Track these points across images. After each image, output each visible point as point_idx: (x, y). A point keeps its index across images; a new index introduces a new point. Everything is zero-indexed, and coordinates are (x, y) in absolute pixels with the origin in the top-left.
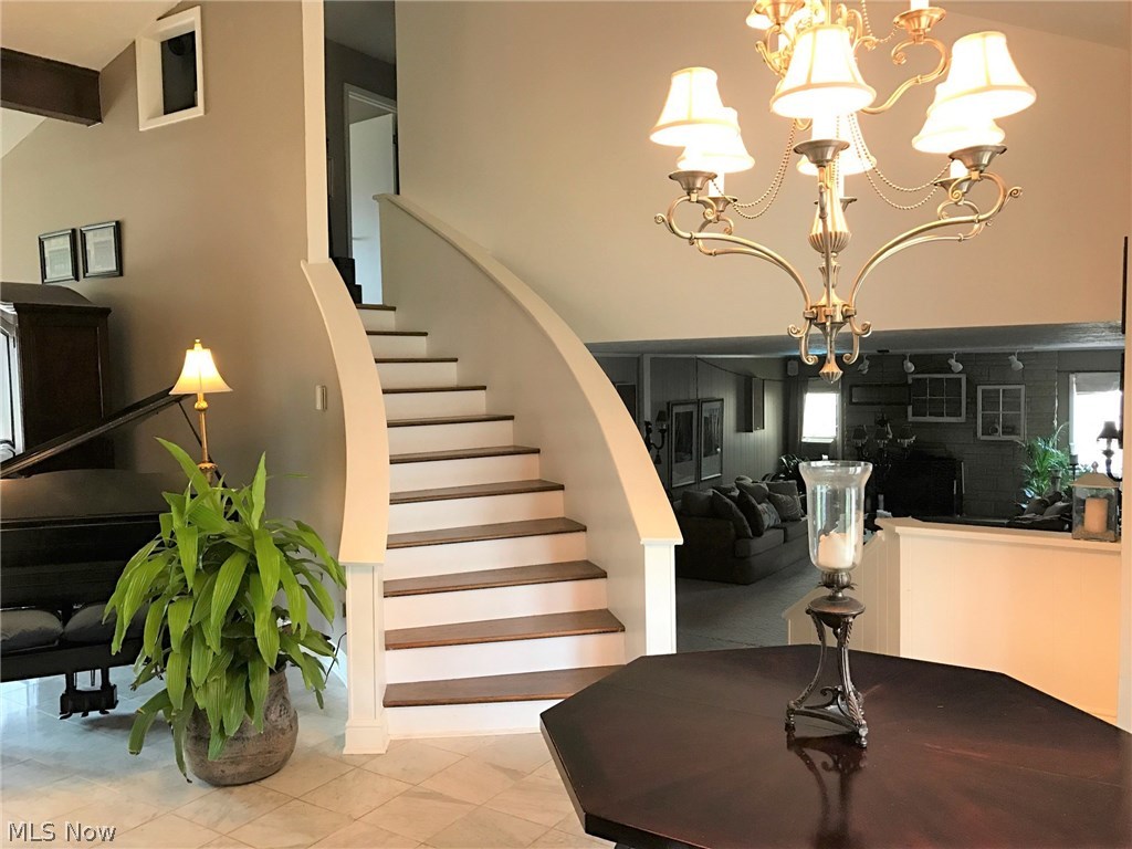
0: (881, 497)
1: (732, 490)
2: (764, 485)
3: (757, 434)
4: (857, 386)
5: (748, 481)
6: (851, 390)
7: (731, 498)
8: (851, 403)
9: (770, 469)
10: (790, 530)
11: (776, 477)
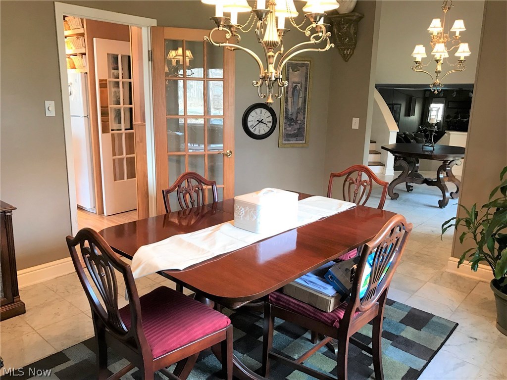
1: (402, 135)
2: (413, 134)
3: (412, 118)
4: (451, 101)
6: (448, 103)
7: (402, 137)
8: (448, 108)
9: (415, 130)
11: (417, 133)
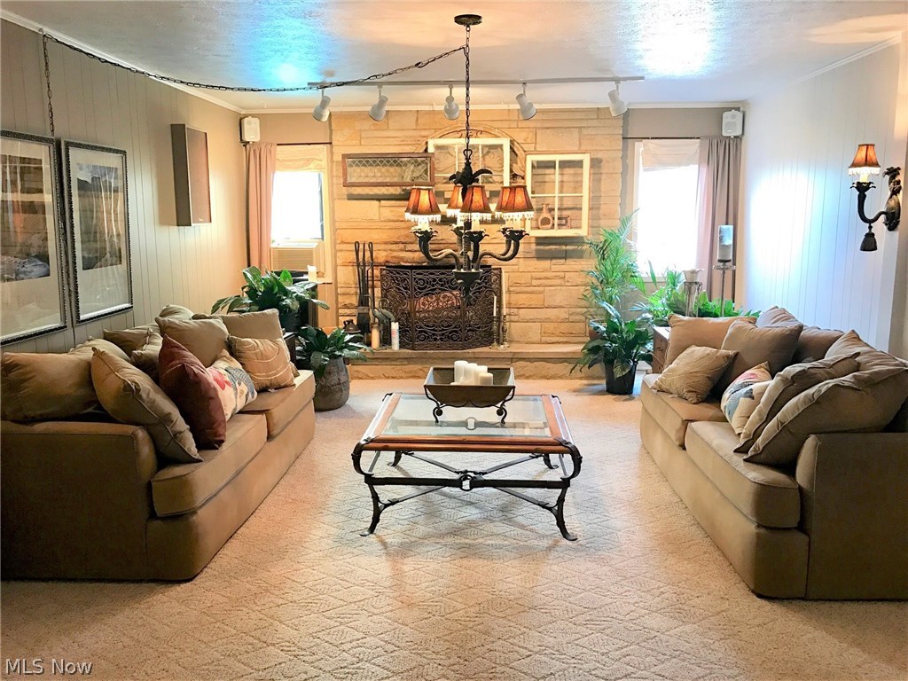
0: (395, 326)
2: (217, 322)
5: (184, 317)
10: (278, 413)
